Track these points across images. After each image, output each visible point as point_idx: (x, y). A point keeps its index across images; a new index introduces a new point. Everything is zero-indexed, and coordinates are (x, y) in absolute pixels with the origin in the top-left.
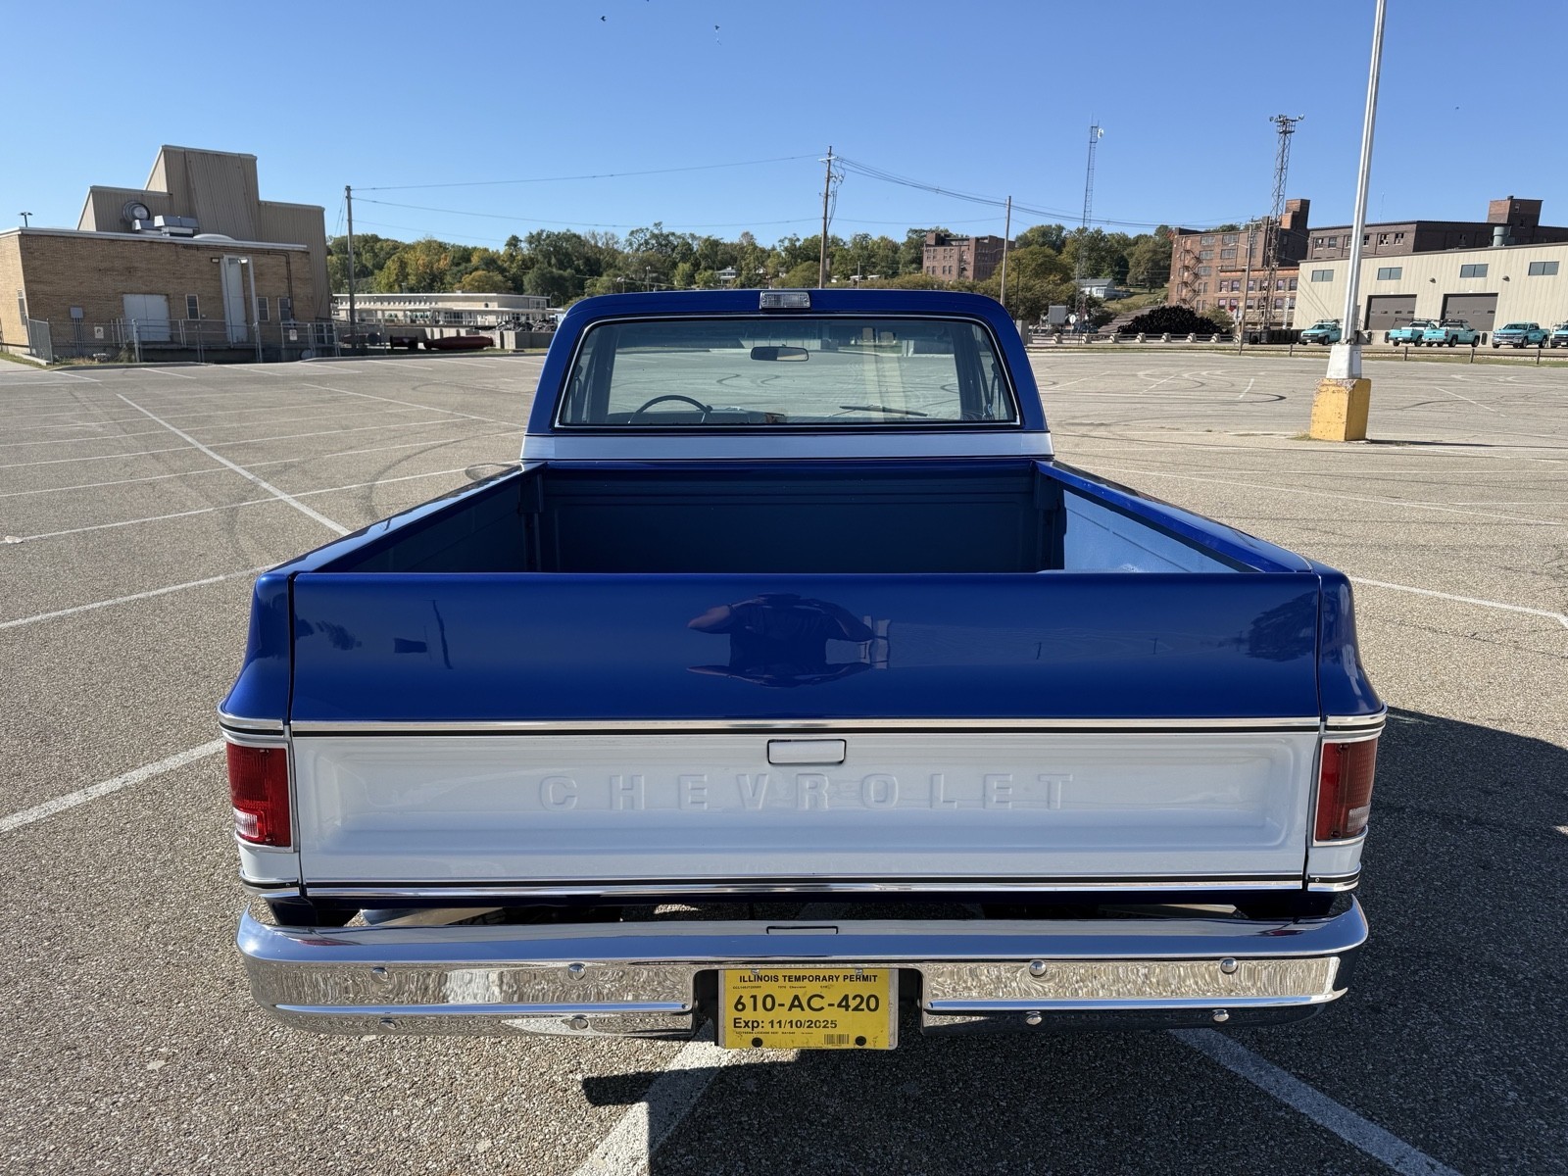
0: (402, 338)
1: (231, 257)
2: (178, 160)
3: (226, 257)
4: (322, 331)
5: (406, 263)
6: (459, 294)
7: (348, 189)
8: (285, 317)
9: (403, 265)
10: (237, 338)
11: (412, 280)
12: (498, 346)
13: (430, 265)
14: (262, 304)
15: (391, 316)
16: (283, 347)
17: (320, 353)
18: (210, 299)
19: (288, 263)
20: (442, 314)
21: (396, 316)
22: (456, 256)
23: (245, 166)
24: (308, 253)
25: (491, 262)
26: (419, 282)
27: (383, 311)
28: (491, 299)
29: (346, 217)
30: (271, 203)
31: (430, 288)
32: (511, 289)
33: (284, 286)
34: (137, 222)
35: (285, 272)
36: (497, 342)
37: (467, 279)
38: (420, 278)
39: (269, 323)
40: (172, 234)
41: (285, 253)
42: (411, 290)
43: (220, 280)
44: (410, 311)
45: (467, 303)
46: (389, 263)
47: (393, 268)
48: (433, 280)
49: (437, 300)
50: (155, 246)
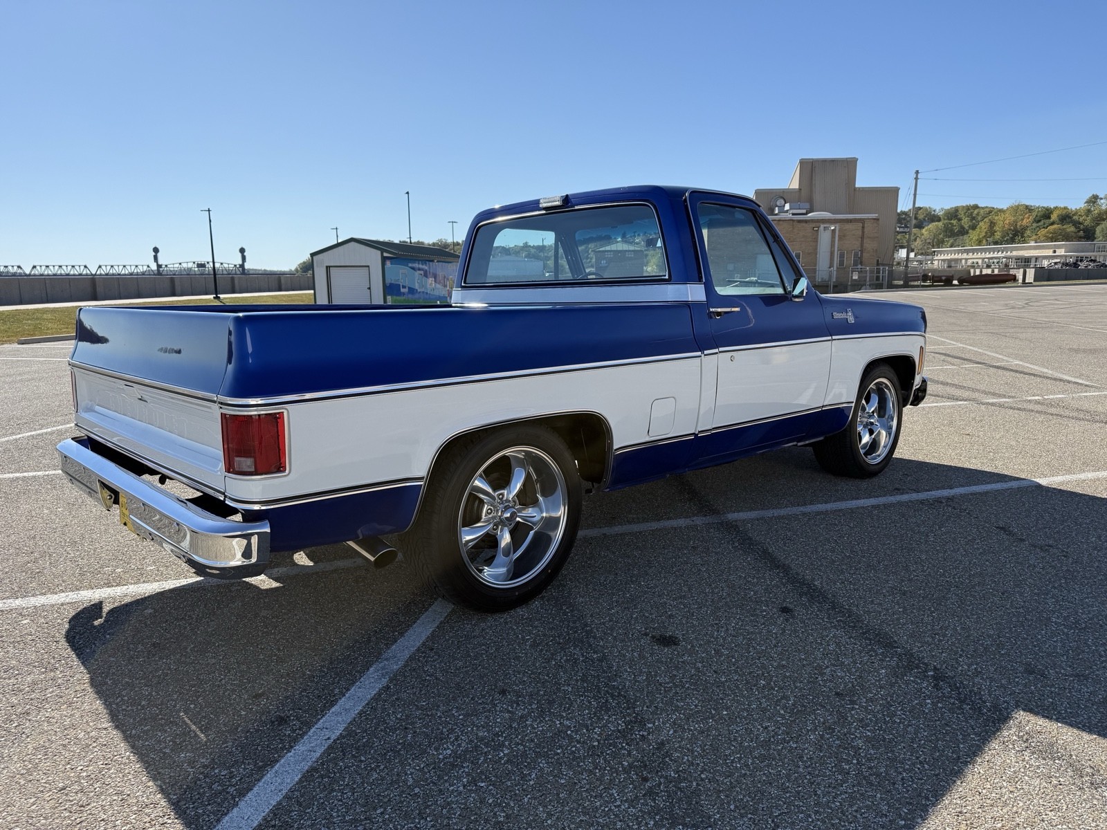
0: (941, 277)
1: (826, 226)
2: (810, 168)
3: (822, 226)
4: (879, 273)
5: (995, 224)
6: (1032, 244)
7: (917, 172)
8: (855, 264)
9: (992, 224)
10: (822, 278)
11: (998, 236)
12: (1020, 281)
13: (1016, 222)
14: (842, 256)
15: (973, 263)
16: (850, 283)
17: (874, 287)
18: (809, 254)
19: (863, 227)
20: (1014, 260)
21: (977, 263)
22: (1039, 214)
23: (850, 165)
24: (878, 219)
25: (1066, 217)
26: (1003, 237)
27: (966, 259)
28: (1059, 247)
29: (913, 192)
30: (863, 188)
31: (1012, 241)
32: (1081, 237)
33: (858, 243)
34: (777, 208)
35: (860, 233)
36: (1020, 277)
37: (1043, 231)
38: (1005, 234)
39: (845, 268)
40: (793, 214)
41: (862, 221)
42: (996, 243)
43: (817, 242)
44: (989, 258)
45: (1041, 251)
46: (981, 224)
47: (983, 227)
48: (1015, 235)
49: (1012, 250)
50: (781, 223)
